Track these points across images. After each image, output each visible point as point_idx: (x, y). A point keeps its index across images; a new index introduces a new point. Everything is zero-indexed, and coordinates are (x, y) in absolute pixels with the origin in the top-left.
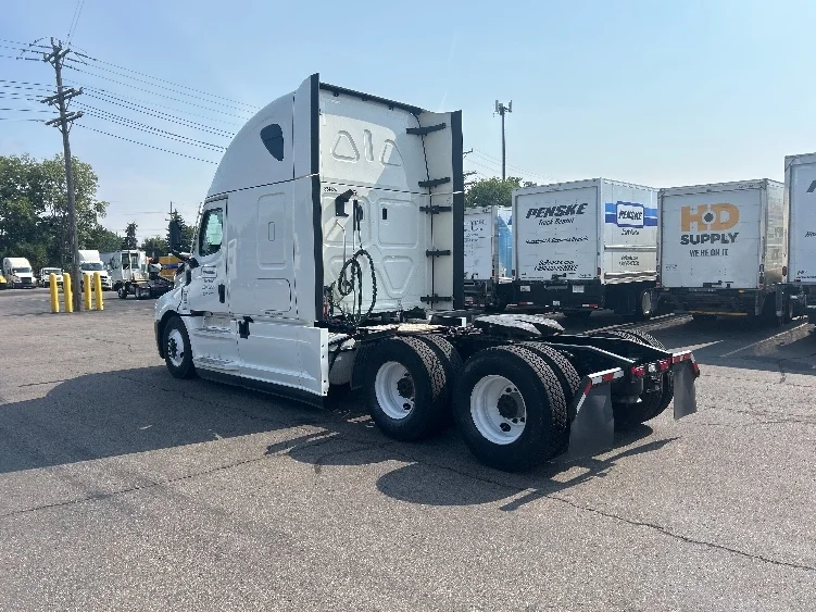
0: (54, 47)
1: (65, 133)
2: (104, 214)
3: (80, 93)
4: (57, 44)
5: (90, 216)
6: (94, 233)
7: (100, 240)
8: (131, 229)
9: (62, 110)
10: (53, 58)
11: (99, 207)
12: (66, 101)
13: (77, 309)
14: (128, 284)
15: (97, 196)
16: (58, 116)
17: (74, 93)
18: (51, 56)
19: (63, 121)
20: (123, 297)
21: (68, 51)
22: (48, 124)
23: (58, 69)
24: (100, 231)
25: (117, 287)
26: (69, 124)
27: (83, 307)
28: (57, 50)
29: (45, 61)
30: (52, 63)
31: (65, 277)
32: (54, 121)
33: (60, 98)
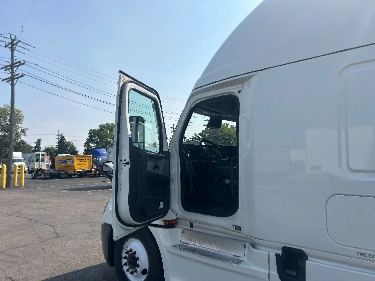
0: (12, 39)
1: (13, 85)
2: (25, 135)
3: (24, 64)
4: (13, 38)
5: (18, 135)
6: (19, 144)
7: (22, 147)
8: (38, 142)
9: (12, 73)
10: (10, 46)
11: (23, 131)
12: (15, 69)
13: (8, 185)
14: (38, 170)
15: (23, 126)
16: (10, 75)
17: (20, 64)
18: (9, 44)
19: (12, 80)
20: (34, 178)
21: (20, 41)
22: (3, 80)
23: (12, 51)
24: (23, 143)
25: (30, 172)
26: (15, 81)
27: (11, 185)
28: (13, 40)
29: (6, 47)
30: (10, 48)
31: (3, 167)
32: (6, 79)
33: (12, 66)
